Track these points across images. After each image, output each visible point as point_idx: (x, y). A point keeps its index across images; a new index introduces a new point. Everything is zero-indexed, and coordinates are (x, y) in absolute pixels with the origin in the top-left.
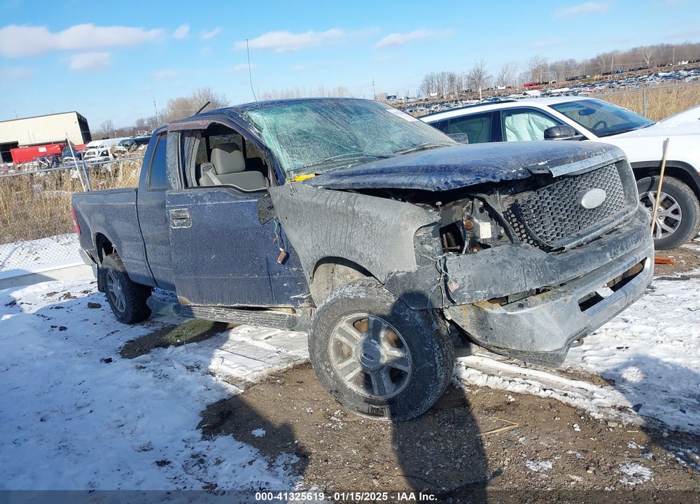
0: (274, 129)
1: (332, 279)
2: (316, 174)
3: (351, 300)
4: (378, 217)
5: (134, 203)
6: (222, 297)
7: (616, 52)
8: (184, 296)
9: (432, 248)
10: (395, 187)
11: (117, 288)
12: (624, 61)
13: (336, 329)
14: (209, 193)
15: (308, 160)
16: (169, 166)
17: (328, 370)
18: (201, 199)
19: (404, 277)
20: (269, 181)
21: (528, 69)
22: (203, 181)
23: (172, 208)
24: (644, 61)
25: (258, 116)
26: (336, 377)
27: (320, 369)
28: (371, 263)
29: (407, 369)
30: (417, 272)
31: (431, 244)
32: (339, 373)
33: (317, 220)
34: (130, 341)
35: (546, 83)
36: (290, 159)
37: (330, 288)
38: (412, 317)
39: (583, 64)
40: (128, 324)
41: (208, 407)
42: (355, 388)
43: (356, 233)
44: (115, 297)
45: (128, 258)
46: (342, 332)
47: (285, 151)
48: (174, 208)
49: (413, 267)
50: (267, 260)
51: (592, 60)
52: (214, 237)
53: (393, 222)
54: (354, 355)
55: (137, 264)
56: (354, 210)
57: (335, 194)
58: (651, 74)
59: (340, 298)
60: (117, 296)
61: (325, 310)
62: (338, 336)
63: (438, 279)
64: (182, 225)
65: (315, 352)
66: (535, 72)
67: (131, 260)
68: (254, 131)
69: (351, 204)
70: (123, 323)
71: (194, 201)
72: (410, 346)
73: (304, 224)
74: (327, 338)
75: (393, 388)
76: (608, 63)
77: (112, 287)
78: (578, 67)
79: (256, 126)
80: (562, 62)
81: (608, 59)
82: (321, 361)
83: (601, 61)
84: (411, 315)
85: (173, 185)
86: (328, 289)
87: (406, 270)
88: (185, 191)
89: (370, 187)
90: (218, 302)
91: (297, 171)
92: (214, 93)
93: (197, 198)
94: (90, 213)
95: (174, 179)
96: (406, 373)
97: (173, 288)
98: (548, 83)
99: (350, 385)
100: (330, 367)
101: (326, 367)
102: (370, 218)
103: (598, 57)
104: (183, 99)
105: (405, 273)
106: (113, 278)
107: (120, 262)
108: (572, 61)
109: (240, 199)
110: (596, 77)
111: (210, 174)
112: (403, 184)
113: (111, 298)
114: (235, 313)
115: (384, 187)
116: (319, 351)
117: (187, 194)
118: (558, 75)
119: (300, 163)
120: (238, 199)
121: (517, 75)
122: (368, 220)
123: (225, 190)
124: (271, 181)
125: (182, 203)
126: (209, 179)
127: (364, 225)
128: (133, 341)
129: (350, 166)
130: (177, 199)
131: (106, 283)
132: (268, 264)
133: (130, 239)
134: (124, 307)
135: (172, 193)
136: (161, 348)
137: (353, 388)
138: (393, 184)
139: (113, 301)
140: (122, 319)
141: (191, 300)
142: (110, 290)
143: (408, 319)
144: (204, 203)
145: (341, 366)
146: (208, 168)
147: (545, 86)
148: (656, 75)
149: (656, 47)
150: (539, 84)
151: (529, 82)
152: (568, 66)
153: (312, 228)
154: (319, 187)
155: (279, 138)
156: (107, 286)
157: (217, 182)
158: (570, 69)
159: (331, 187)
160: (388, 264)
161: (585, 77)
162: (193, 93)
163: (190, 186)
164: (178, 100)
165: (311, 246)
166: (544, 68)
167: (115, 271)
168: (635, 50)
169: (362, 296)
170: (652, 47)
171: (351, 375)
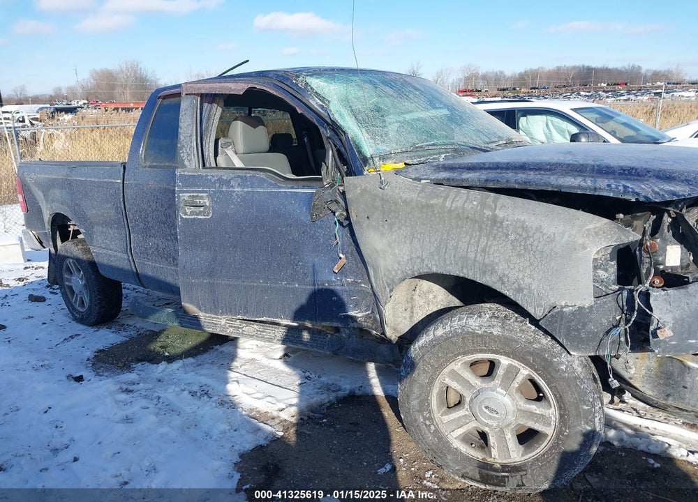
0: (346, 102)
1: (412, 298)
2: (406, 164)
3: (478, 336)
4: (539, 229)
5: (119, 181)
6: (246, 308)
7: (542, 68)
8: (192, 303)
9: (607, 275)
10: (563, 190)
11: (77, 281)
12: (548, 78)
13: (446, 370)
14: (239, 176)
15: (394, 145)
16: (182, 137)
17: (428, 423)
18: (227, 183)
19: (573, 313)
20: (327, 167)
21: (461, 76)
22: (221, 161)
23: (184, 192)
24: (566, 79)
25: (322, 83)
26: (437, 432)
27: (416, 420)
28: (520, 290)
29: (549, 431)
30: (592, 307)
31: (606, 270)
32: (443, 428)
33: (424, 224)
34: (100, 351)
35: (479, 91)
36: (371, 141)
37: (409, 309)
38: (570, 365)
39: (512, 77)
40: (90, 326)
41: (242, 456)
42: (464, 448)
43: (496, 248)
44: (73, 292)
45: (101, 248)
46: (455, 375)
47: (364, 130)
48: (187, 192)
49: (588, 301)
50: (314, 266)
51: (520, 74)
52: (243, 232)
53: (566, 237)
54: (467, 406)
55: (114, 256)
56: (495, 216)
57: (459, 193)
58: (573, 93)
59: (460, 331)
60: (77, 291)
61: (434, 346)
62: (448, 381)
63: (618, 318)
64: (198, 215)
65: (412, 398)
66: (468, 79)
67: (105, 251)
68: (315, 103)
69: (490, 206)
70: (82, 324)
71: (217, 185)
72: (560, 401)
73: (400, 228)
74: (432, 382)
75: (521, 452)
76: (534, 78)
77: (69, 280)
78: (507, 80)
79: (318, 95)
80: (493, 72)
81: (534, 75)
82: (418, 411)
83: (528, 75)
84: (569, 362)
85: (186, 163)
86: (406, 310)
87: (579, 304)
88: (203, 172)
89: (517, 186)
90: (239, 314)
91: (383, 158)
92: (143, 68)
93: (222, 182)
94: (47, 187)
95: (189, 155)
96: (545, 435)
97: (175, 290)
98: (481, 91)
99: (457, 444)
100: (430, 419)
101: (425, 418)
102: (524, 228)
103: (525, 72)
104: (108, 70)
105: (576, 308)
106: (73, 269)
107: (87, 251)
108: (502, 72)
109: (283, 188)
110: (523, 90)
111: (230, 152)
112: (579, 187)
113: (68, 293)
114: (255, 326)
115: (545, 188)
116: (417, 398)
117: (206, 176)
118: (488, 84)
119: (384, 148)
120: (279, 187)
121: (450, 81)
122: (520, 231)
123: (262, 175)
124: (330, 167)
125: (199, 187)
126: (229, 159)
127: (512, 237)
128: (104, 350)
129: (443, 156)
130: (192, 181)
131: (61, 275)
132: (314, 272)
133: (107, 224)
134: (87, 305)
135: (186, 173)
136: (147, 364)
137: (461, 448)
138: (561, 186)
139: (70, 297)
140: (82, 320)
141: (200, 309)
142: (67, 283)
143: (563, 367)
144: (231, 189)
145: (446, 418)
146: (226, 145)
147: (477, 94)
148: (579, 94)
149: (578, 67)
150: (473, 91)
151: (462, 88)
152: (498, 78)
153: (412, 234)
154: (423, 181)
155: (354, 114)
156: (62, 277)
157: (238, 163)
158: (499, 80)
159: (444, 182)
160: (551, 293)
161: (515, 89)
162: (120, 66)
163: (208, 165)
164: (102, 71)
165: (406, 258)
166: (476, 76)
167: (78, 260)
168: (559, 68)
169: (496, 331)
170: (574, 68)
171: (460, 431)
